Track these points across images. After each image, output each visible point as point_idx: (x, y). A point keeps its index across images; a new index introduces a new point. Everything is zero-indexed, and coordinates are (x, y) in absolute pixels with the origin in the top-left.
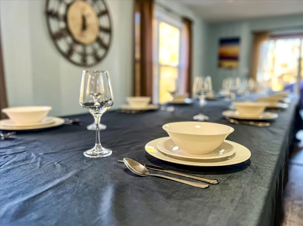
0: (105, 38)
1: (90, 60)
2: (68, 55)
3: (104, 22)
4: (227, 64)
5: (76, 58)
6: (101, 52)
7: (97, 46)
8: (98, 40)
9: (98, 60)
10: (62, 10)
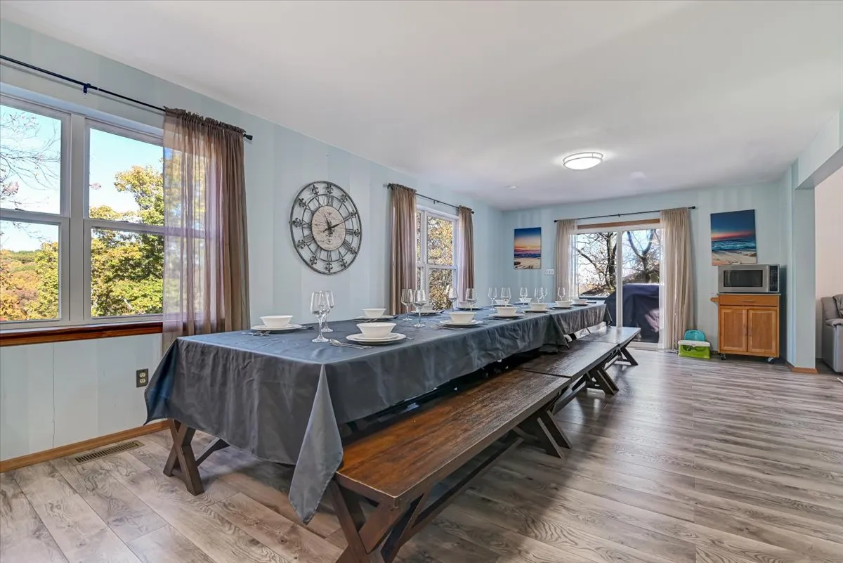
0: (354, 242)
1: (336, 267)
2: (310, 264)
3: (352, 224)
4: (525, 262)
5: (320, 266)
6: (348, 258)
7: (343, 251)
8: (345, 243)
9: (345, 266)
10: (307, 219)
